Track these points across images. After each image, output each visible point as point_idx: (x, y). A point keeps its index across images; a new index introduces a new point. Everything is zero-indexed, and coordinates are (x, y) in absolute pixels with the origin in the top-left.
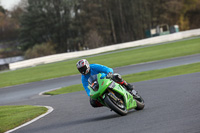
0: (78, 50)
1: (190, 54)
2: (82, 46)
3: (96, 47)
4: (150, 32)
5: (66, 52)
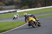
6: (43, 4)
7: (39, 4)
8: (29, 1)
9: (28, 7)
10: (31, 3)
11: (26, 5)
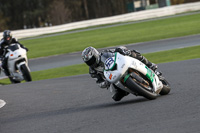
0: (38, 26)
1: (185, 34)
2: (43, 21)
3: (61, 23)
4: (133, 5)
5: (22, 28)
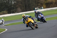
6: (23, 8)
7: (19, 9)
8: (8, 6)
9: (7, 12)
10: (10, 8)
11: (5, 10)
